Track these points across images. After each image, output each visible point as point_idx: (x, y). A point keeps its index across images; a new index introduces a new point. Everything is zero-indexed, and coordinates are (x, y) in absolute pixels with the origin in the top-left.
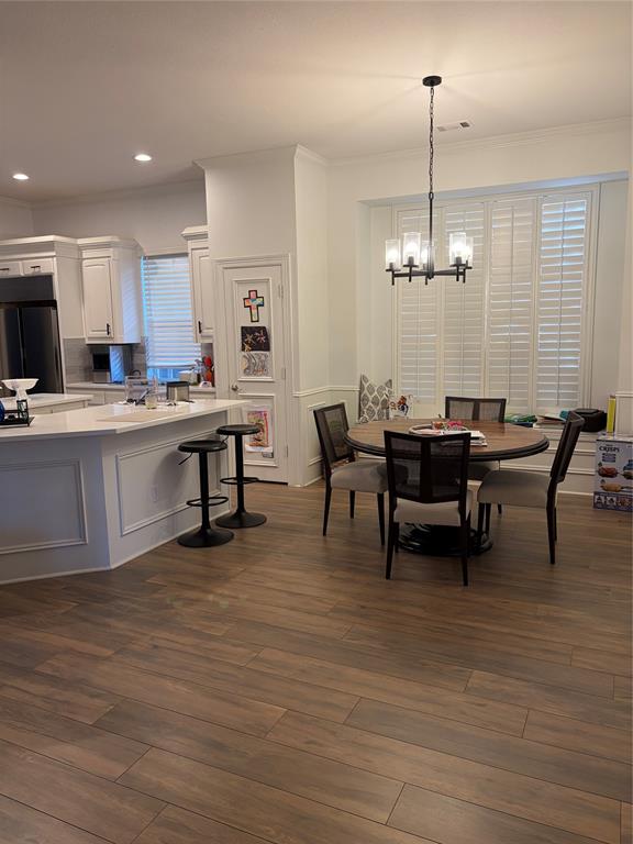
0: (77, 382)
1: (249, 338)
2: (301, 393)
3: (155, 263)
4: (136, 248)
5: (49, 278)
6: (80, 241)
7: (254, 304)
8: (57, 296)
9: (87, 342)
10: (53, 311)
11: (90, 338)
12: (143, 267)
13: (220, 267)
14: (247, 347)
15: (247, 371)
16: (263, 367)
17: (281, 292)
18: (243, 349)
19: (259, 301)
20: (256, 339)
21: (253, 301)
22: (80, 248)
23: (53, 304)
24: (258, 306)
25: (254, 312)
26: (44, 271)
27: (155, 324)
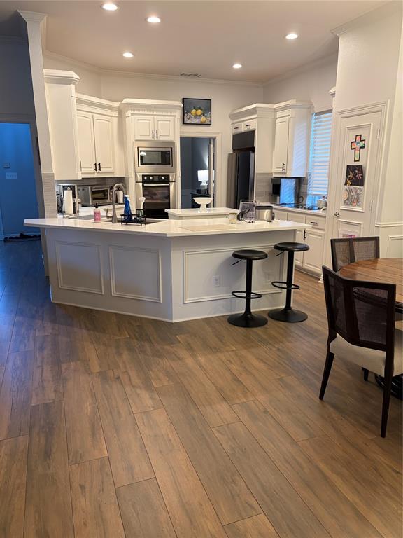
0: (263, 202)
1: (351, 175)
2: (382, 224)
3: (320, 118)
4: (311, 107)
5: (253, 132)
6: (276, 106)
7: (357, 146)
8: (256, 145)
9: (274, 175)
10: (252, 155)
11: (276, 173)
12: (313, 121)
13: (340, 116)
14: (349, 182)
15: (348, 202)
16: (358, 199)
17: (379, 135)
18: (346, 184)
19: (362, 144)
20: (355, 176)
21: (358, 144)
22: (276, 111)
23: (253, 149)
24: (361, 148)
25: (357, 153)
26: (251, 128)
27: (316, 164)
